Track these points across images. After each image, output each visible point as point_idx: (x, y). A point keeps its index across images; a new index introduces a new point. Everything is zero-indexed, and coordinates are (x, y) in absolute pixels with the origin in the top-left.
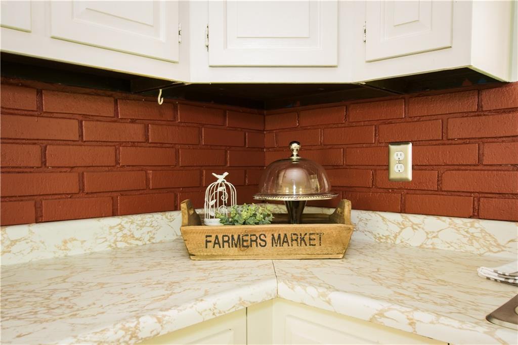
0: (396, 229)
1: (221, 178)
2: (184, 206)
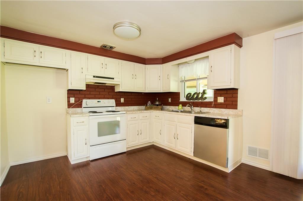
1: (149, 102)
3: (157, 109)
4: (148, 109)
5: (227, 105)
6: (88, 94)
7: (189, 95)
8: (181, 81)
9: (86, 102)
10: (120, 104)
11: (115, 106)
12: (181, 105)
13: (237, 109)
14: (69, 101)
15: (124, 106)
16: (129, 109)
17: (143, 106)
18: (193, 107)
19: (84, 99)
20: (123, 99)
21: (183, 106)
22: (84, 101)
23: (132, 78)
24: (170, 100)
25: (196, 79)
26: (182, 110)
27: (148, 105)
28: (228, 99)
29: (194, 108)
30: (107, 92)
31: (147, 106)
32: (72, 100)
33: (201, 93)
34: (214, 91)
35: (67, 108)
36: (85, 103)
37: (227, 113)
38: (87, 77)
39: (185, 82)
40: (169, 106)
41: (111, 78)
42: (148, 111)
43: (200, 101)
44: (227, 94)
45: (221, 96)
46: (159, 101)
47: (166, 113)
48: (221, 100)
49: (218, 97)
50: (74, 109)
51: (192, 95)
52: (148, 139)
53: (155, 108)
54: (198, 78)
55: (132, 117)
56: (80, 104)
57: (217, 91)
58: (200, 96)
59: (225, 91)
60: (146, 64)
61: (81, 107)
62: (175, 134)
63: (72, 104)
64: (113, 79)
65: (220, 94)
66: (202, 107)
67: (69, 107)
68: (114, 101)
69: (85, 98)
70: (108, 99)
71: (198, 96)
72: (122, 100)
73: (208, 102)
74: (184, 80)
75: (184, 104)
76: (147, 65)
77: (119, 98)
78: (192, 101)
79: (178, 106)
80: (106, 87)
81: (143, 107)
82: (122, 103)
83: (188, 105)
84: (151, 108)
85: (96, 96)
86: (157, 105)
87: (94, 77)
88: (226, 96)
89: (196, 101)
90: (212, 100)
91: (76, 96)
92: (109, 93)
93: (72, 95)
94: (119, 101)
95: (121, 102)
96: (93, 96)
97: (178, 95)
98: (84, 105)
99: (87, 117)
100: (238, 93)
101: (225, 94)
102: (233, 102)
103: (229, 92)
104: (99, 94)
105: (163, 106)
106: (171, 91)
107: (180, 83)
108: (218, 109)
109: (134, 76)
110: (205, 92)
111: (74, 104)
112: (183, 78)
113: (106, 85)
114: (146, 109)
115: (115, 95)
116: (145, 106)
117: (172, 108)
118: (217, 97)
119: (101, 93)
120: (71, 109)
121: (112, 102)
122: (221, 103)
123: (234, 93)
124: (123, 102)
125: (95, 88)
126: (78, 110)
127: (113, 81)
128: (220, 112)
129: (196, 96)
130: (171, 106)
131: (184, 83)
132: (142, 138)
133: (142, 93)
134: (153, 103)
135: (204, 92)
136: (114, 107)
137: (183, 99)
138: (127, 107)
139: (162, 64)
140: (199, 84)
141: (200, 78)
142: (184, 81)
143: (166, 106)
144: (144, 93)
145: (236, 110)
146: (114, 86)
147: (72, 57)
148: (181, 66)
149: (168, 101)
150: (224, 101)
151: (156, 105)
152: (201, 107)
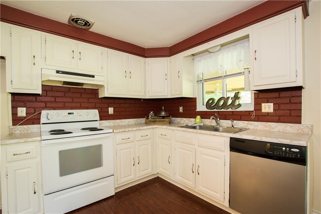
0: (180, 120)
1: (152, 112)
2: (146, 117)
3: (163, 123)
4: (150, 123)
5: (279, 116)
6: (51, 102)
7: (211, 101)
8: (198, 81)
9: (48, 114)
10: (107, 116)
11: (99, 119)
12: (198, 117)
13: (300, 123)
14: (14, 114)
15: (114, 119)
16: (121, 124)
17: (143, 118)
18: (220, 119)
19: (43, 110)
20: (113, 108)
21: (202, 118)
22: (44, 113)
23: (125, 77)
24: (181, 109)
25: (222, 77)
26: (202, 124)
27: (150, 116)
28: (282, 107)
29: (221, 121)
30: (86, 98)
31: (148, 118)
32: (22, 112)
33: (232, 98)
34: (255, 93)
35: (11, 124)
36: (46, 117)
37: (281, 131)
38: (44, 72)
39: (204, 83)
40: (180, 118)
41: (89, 76)
42: (150, 127)
43: (230, 110)
44: (279, 97)
45: (268, 102)
46: (165, 111)
47: (177, 130)
48: (268, 108)
49: (263, 104)
50: (25, 126)
51: (216, 101)
52: (149, 170)
53: (160, 121)
54: (225, 75)
55: (123, 138)
56: (36, 117)
57: (260, 94)
58: (230, 102)
59: (276, 93)
60: (145, 57)
61: (39, 123)
62: (194, 165)
63: (22, 119)
64: (93, 76)
65: (265, 98)
66: (235, 120)
67: (14, 124)
68: (96, 112)
69: (46, 108)
70: (88, 109)
71: (225, 103)
72: (111, 110)
73: (244, 111)
74: (201, 79)
75: (204, 115)
76: (147, 58)
77: (106, 108)
78: (215, 110)
79: (195, 117)
80: (84, 90)
81: (143, 120)
82: (111, 115)
83: (212, 117)
84: (154, 122)
85: (67, 105)
86: (163, 117)
87: (58, 72)
88: (279, 101)
89: (223, 110)
90: (252, 109)
91: (28, 104)
92: (89, 99)
93: (22, 103)
94: (107, 112)
95: (110, 113)
96: (61, 105)
97: (194, 102)
98: (43, 119)
99: (38, 143)
100: (301, 96)
101: (277, 98)
102: (292, 112)
103: (283, 94)
104: (71, 101)
105: (172, 118)
106: (184, 96)
107: (197, 84)
108: (263, 123)
109: (128, 74)
110: (239, 96)
111: (25, 118)
112: (201, 77)
113: (84, 87)
114: (147, 124)
115: (98, 103)
116: (145, 119)
117: (184, 121)
118: (261, 104)
119: (75, 100)
120: (18, 127)
121: (94, 114)
122: (268, 113)
123: (293, 97)
124: (112, 113)
125: (65, 92)
126: (34, 128)
127: (93, 80)
128: (267, 129)
129: (222, 103)
130: (183, 119)
131: (202, 84)
132: (141, 170)
133: (141, 99)
134: (157, 114)
135: (236, 97)
136: (97, 121)
137: (201, 107)
138: (118, 121)
139: (170, 56)
140: (226, 84)
141: (227, 74)
142: (201, 81)
143: (176, 118)
144: (144, 99)
145: (299, 125)
146: (98, 89)
147: (12, 35)
148: (197, 59)
149: (179, 110)
150: (274, 110)
151: (161, 116)
152: (233, 120)
